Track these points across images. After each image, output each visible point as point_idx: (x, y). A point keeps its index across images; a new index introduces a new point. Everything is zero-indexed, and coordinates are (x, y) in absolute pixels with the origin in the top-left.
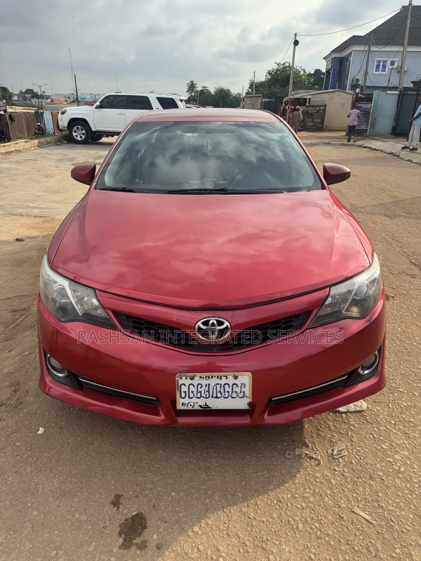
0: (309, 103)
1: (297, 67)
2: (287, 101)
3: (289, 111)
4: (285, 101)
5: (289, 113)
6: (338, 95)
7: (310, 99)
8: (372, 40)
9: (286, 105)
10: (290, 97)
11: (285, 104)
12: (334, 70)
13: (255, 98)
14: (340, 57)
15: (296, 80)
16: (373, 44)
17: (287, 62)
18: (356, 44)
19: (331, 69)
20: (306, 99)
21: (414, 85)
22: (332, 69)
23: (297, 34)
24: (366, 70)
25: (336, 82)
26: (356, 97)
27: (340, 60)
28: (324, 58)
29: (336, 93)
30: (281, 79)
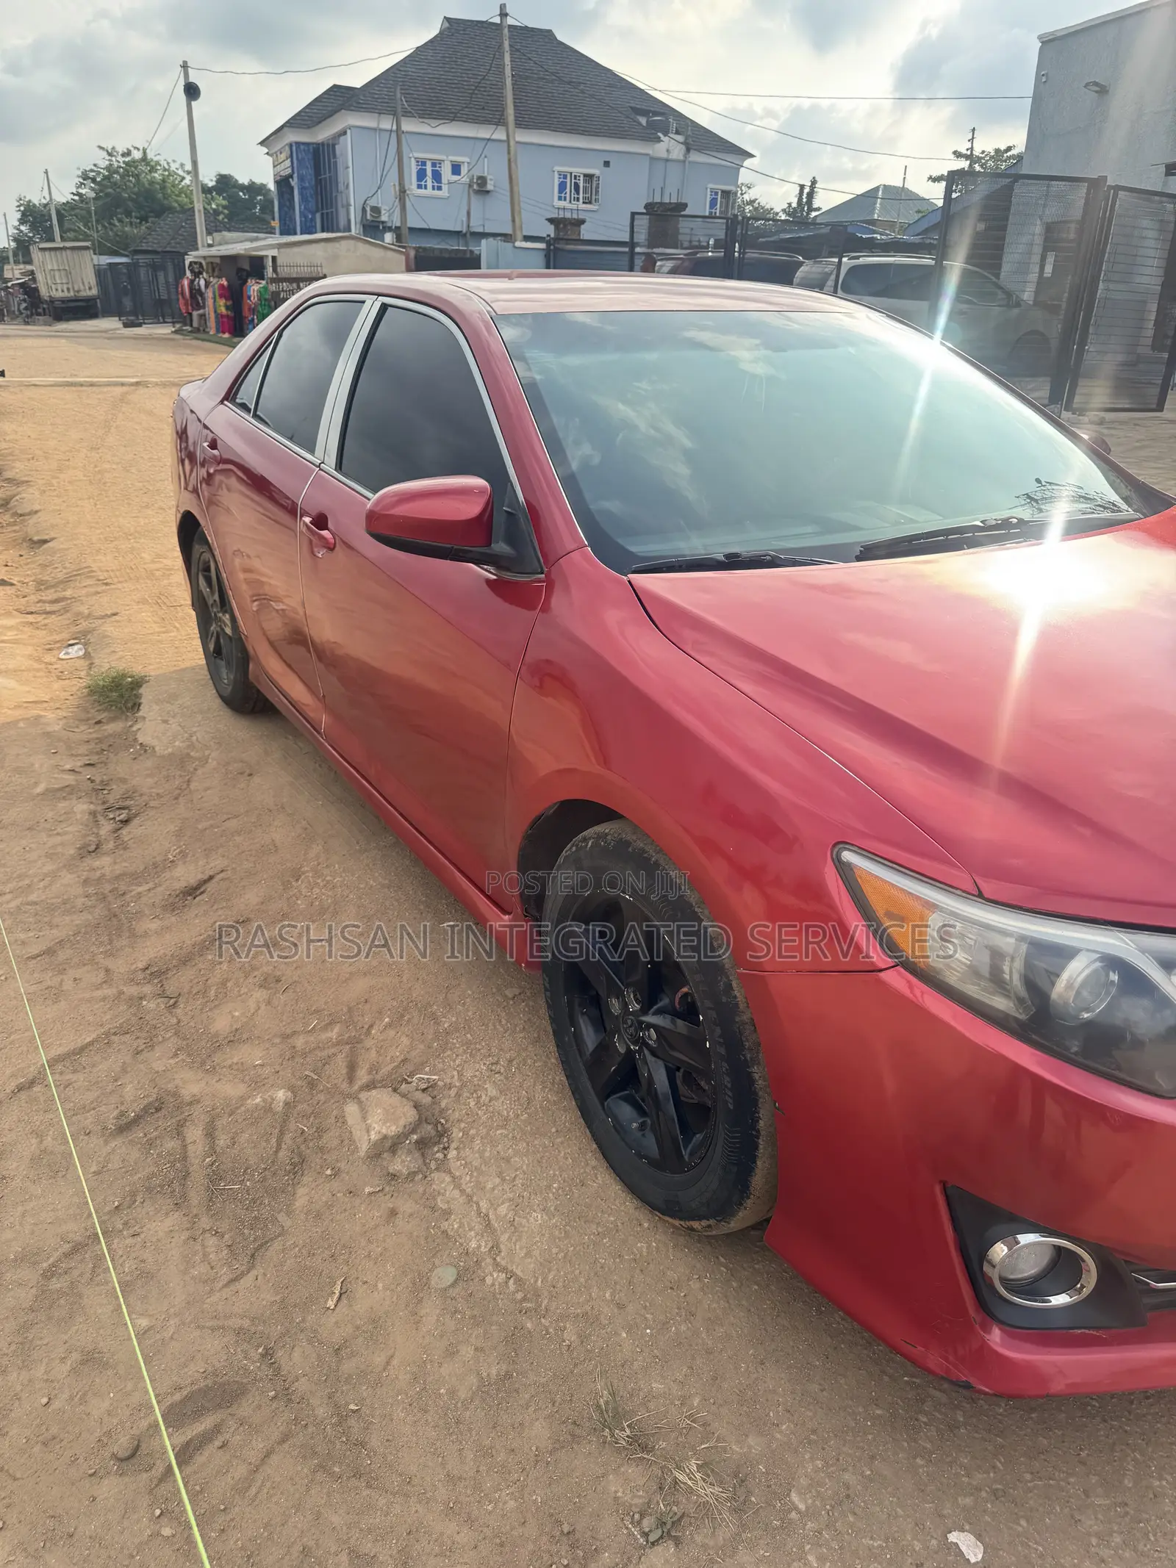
0: (275, 270)
1: (168, 163)
2: (196, 263)
3: (214, 293)
4: (191, 262)
5: (214, 298)
6: (348, 250)
7: (274, 258)
8: (399, 102)
9: (197, 274)
10: (203, 252)
11: (192, 271)
12: (301, 179)
13: (69, 252)
14: (313, 144)
15: (176, 201)
16: (407, 114)
17: (135, 148)
18: (353, 108)
19: (291, 176)
20: (261, 259)
21: (557, 229)
22: (295, 175)
23: (189, 65)
24: (400, 184)
25: (314, 214)
26: (416, 257)
27: (311, 150)
28: (262, 143)
29: (343, 243)
30: (129, 196)
